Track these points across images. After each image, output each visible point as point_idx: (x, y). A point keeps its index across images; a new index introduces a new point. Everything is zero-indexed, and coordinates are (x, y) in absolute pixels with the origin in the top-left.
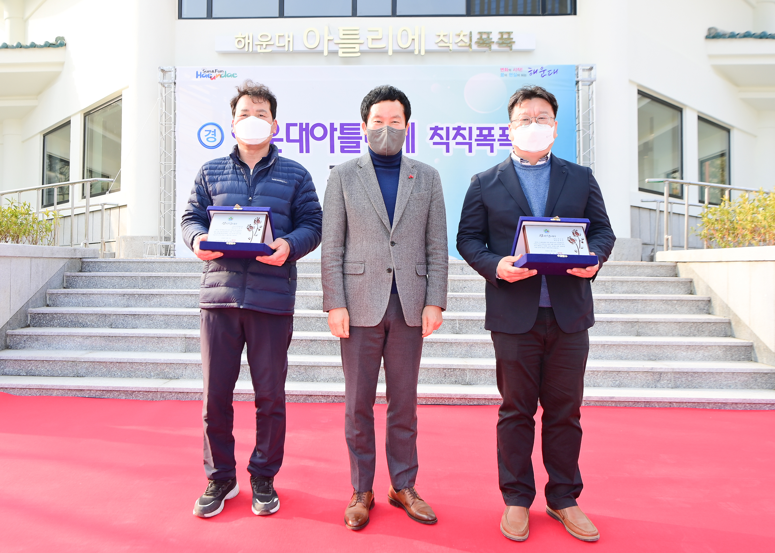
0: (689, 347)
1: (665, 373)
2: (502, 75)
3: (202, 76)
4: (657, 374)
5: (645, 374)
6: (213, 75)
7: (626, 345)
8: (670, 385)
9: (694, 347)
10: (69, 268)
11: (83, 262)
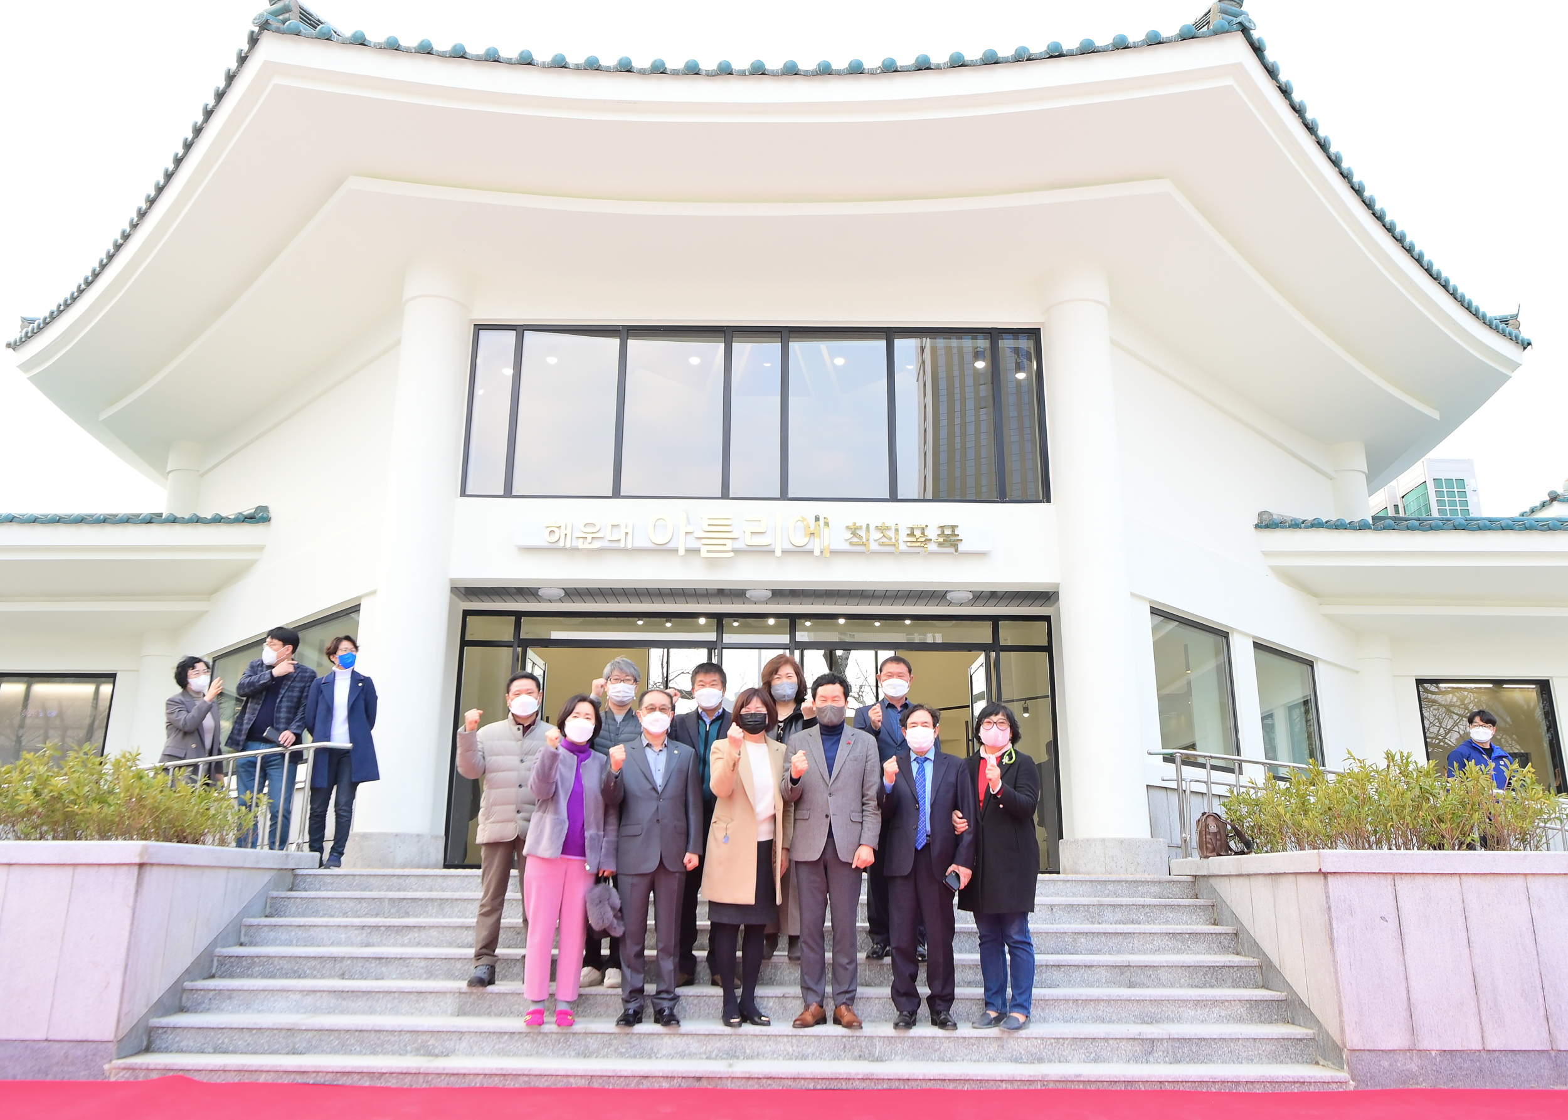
0: (1197, 1002)
1: (1158, 1039)
4: (1148, 1041)
5: (1131, 1042)
7: (1108, 1001)
8: (1167, 1059)
9: (1204, 1003)
10: (276, 885)
11: (296, 876)
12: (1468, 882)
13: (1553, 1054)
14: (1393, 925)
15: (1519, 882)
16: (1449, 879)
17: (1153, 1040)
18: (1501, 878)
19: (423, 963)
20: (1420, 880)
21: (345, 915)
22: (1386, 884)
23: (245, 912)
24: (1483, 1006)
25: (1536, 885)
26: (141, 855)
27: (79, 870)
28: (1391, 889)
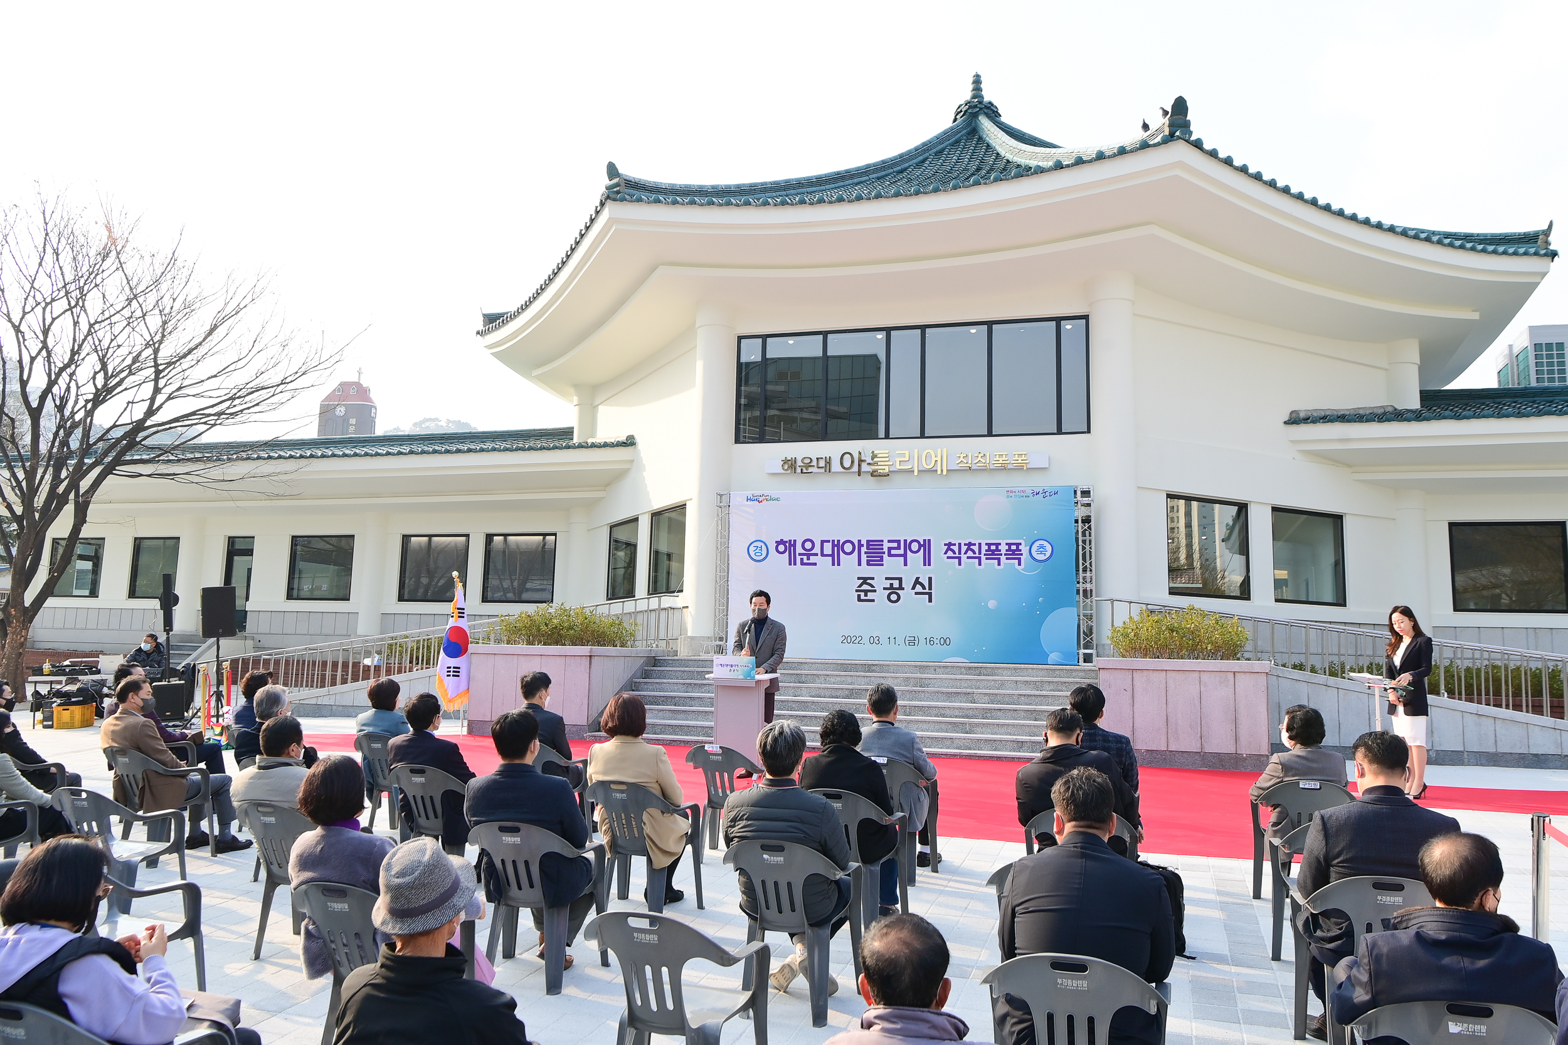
2: (1008, 497)
3: (751, 500)
6: (761, 499)
10: (647, 664)
11: (656, 660)
12: (1170, 674)
13: (1202, 754)
14: (1129, 693)
15: (1196, 675)
16: (1160, 672)
17: (1022, 742)
18: (1187, 673)
19: (709, 700)
20: (1145, 673)
21: (677, 678)
22: (1128, 675)
23: (634, 676)
24: (1170, 731)
25: (1204, 676)
26: (590, 652)
27: (567, 657)
28: (1130, 676)
